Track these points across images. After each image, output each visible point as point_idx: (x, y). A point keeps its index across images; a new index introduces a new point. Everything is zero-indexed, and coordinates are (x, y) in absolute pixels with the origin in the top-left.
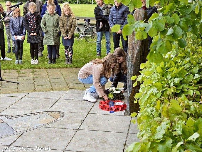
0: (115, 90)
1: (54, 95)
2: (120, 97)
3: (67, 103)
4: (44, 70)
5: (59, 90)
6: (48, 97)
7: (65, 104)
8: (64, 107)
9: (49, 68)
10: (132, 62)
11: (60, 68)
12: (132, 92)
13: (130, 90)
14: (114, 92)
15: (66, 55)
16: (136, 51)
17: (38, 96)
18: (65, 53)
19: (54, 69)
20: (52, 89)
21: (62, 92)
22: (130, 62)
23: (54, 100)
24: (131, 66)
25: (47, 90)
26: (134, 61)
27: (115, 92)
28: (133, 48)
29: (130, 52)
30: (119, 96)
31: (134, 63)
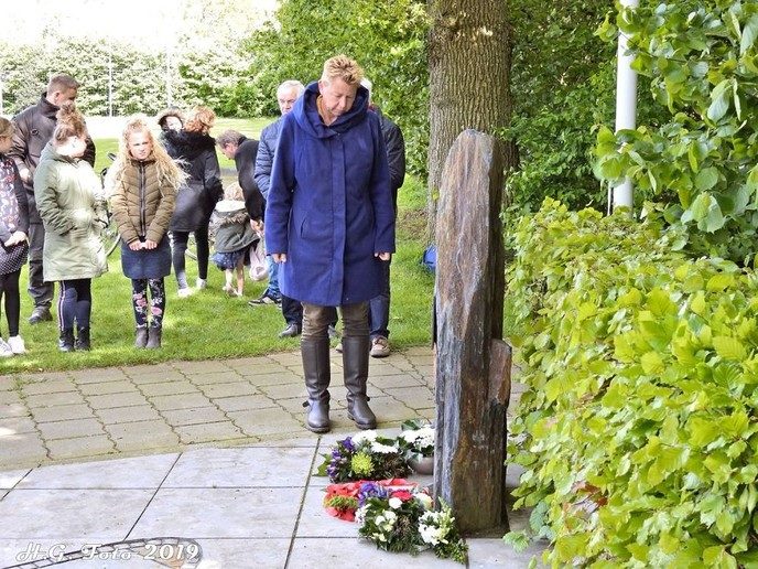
0: (378, 440)
1: (132, 473)
2: (398, 466)
3: (196, 501)
4: (61, 375)
5: (148, 451)
6: (114, 485)
7: (188, 506)
8: (191, 519)
9: (77, 367)
10: (457, 331)
11: (121, 363)
12: (459, 443)
13: (451, 436)
14: (373, 449)
15: (137, 314)
16: (470, 291)
17: (71, 484)
18: (135, 305)
19: (99, 371)
20: (115, 452)
21: (161, 462)
22: (450, 332)
23: (140, 494)
24: (455, 346)
25: (100, 456)
26: (464, 328)
27: (378, 448)
28: (457, 279)
29: (445, 296)
30: (395, 462)
31: (463, 335)
